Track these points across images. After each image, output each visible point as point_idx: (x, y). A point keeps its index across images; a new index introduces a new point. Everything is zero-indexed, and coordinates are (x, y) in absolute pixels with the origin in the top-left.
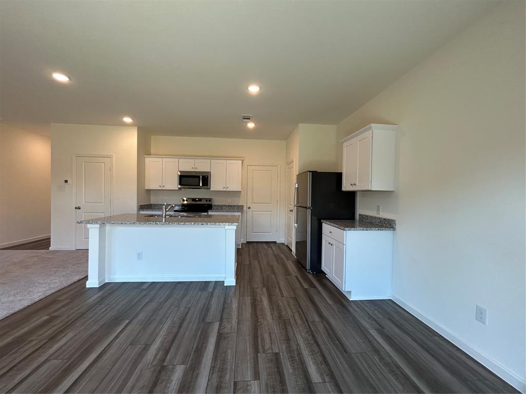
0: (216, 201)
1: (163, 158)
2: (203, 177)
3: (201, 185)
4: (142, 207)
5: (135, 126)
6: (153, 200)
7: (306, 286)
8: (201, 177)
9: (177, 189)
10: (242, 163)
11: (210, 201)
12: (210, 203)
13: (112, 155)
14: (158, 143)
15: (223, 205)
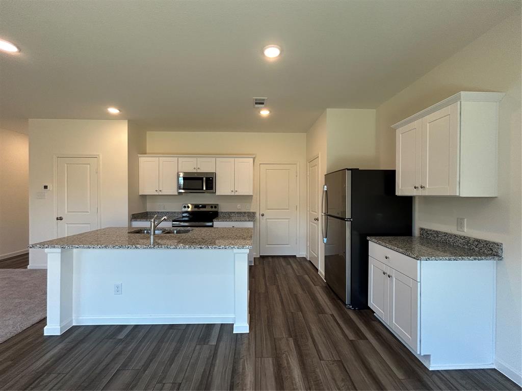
0: (224, 208)
1: (159, 157)
2: (207, 179)
3: (204, 189)
4: (134, 217)
5: (125, 119)
6: (149, 208)
7: (351, 336)
8: (204, 179)
9: (177, 194)
10: (254, 161)
11: (215, 207)
12: (216, 210)
13: (98, 155)
14: (154, 139)
15: (231, 212)
